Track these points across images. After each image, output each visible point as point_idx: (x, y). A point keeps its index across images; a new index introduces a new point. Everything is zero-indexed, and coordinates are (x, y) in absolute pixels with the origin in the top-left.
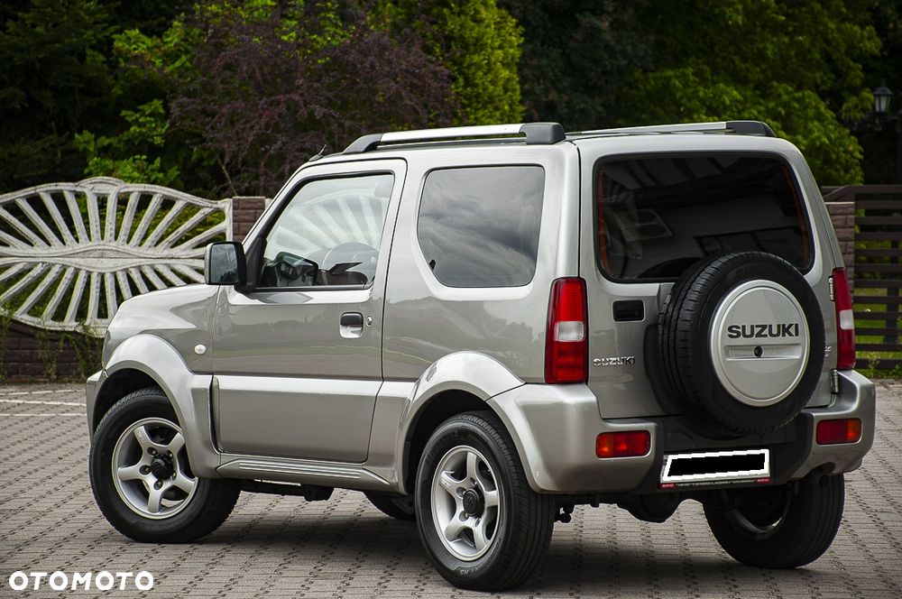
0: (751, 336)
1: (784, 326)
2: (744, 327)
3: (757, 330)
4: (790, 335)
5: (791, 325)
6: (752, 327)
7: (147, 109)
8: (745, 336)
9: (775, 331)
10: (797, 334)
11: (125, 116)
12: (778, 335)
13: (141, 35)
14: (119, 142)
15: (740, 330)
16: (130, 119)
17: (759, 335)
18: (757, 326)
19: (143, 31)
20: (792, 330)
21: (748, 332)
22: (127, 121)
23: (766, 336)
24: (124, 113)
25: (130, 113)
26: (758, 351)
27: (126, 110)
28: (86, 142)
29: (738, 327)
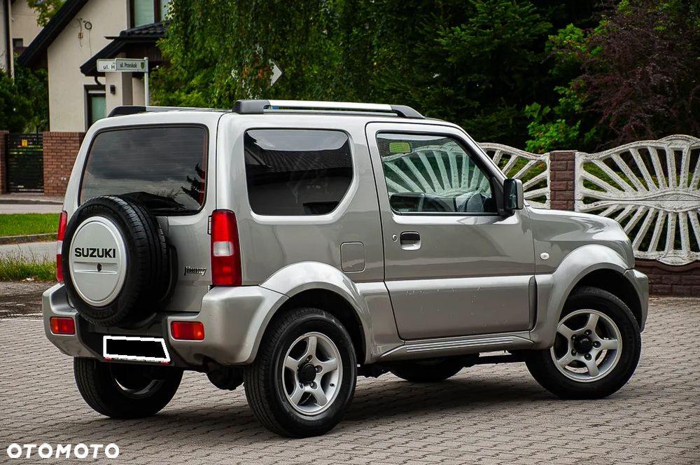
0: (87, 256)
1: (106, 250)
2: (83, 249)
3: (90, 252)
4: (110, 257)
5: (110, 250)
6: (88, 250)
7: (573, 83)
8: (84, 256)
9: (101, 254)
10: (114, 257)
11: (558, 90)
12: (102, 256)
13: (575, 28)
14: (559, 110)
15: (81, 251)
16: (560, 93)
17: (92, 256)
18: (91, 249)
19: (576, 26)
20: (111, 253)
21: (85, 254)
22: (558, 94)
23: (95, 256)
24: (557, 88)
25: (560, 88)
26: (99, 267)
27: (559, 85)
28: (533, 111)
29: (80, 249)
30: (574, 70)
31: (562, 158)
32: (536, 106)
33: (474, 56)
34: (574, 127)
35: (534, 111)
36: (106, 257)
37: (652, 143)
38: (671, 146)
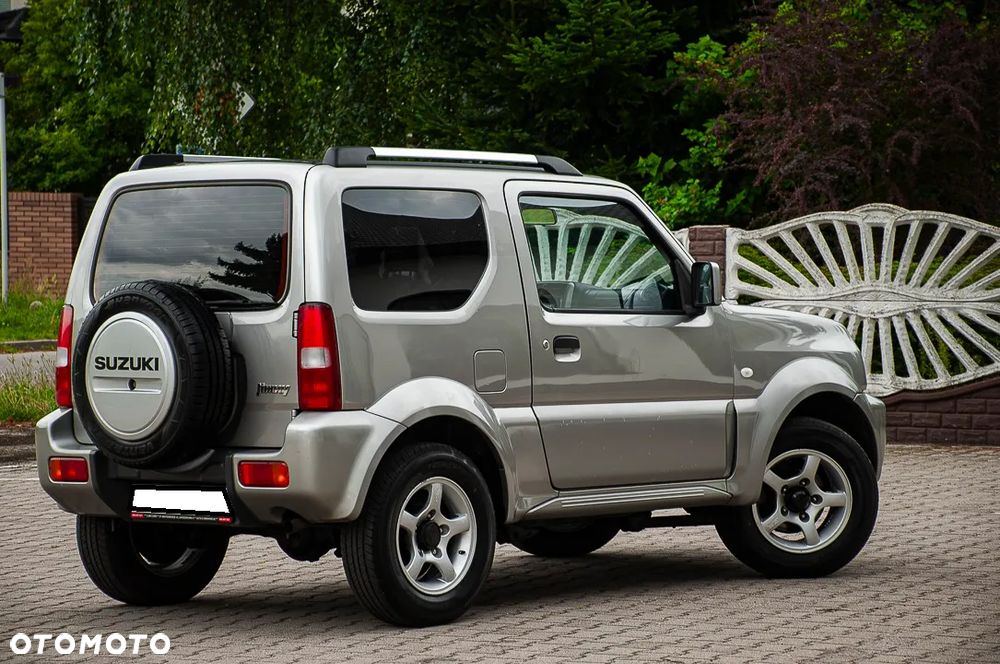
0: (114, 368)
1: (144, 359)
2: (108, 358)
3: (119, 362)
4: (150, 369)
5: (150, 359)
6: (115, 359)
7: (711, 125)
8: (109, 368)
9: (136, 365)
10: (157, 369)
11: (685, 136)
12: (138, 368)
13: (712, 42)
14: (689, 166)
15: (105, 362)
16: (692, 139)
17: (121, 367)
18: (120, 358)
19: (714, 38)
20: (152, 364)
21: (112, 365)
22: (688, 140)
23: (127, 368)
24: (686, 132)
25: (690, 132)
26: (132, 384)
27: (689, 128)
28: (647, 166)
29: (103, 359)
30: (712, 105)
31: (707, 236)
32: (654, 158)
33: (562, 81)
34: (711, 192)
35: (651, 166)
36: (144, 369)
37: (839, 215)
38: (866, 221)
